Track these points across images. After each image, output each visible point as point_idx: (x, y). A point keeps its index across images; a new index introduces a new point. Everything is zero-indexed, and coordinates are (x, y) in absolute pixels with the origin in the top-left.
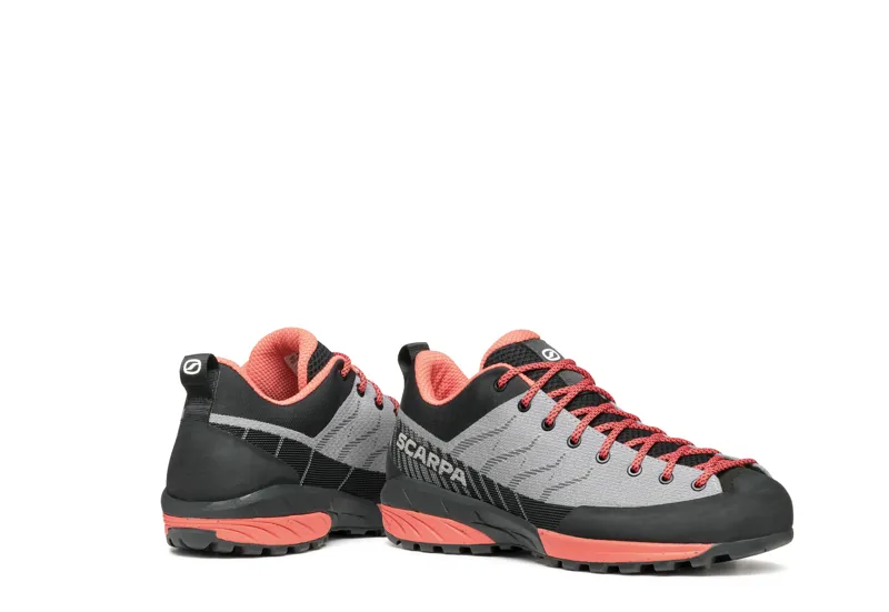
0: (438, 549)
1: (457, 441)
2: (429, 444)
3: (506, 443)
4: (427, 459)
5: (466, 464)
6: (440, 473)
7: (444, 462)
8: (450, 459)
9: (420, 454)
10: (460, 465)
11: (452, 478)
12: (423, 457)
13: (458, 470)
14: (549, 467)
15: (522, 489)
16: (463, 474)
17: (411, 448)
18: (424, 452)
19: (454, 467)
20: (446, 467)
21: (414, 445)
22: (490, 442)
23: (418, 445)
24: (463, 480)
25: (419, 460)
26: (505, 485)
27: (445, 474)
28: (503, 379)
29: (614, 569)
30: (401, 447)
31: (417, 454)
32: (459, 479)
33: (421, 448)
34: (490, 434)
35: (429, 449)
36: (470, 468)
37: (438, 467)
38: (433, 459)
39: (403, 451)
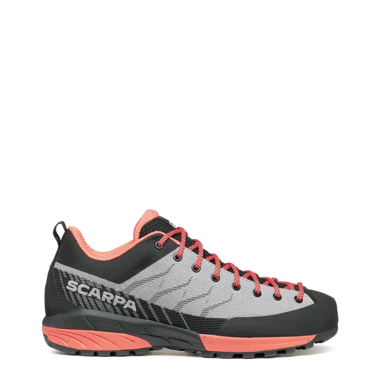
0: (113, 354)
1: (128, 283)
2: (102, 285)
3: (169, 282)
4: (101, 296)
5: (137, 297)
6: (115, 304)
7: (117, 297)
8: (122, 294)
9: (95, 293)
10: (132, 298)
11: (125, 307)
12: (98, 295)
13: (130, 301)
14: (203, 295)
15: (185, 310)
16: (133, 303)
17: (84, 289)
18: (98, 291)
19: (127, 300)
20: (120, 300)
21: (88, 288)
22: (157, 282)
23: (91, 288)
24: (134, 308)
25: (94, 298)
26: (171, 308)
27: (118, 305)
28: (162, 241)
29: (260, 355)
30: (74, 290)
31: (92, 293)
32: (130, 307)
33: (94, 289)
34: (157, 277)
35: (103, 289)
36: (140, 300)
37: (112, 301)
38: (107, 295)
39: (77, 292)
